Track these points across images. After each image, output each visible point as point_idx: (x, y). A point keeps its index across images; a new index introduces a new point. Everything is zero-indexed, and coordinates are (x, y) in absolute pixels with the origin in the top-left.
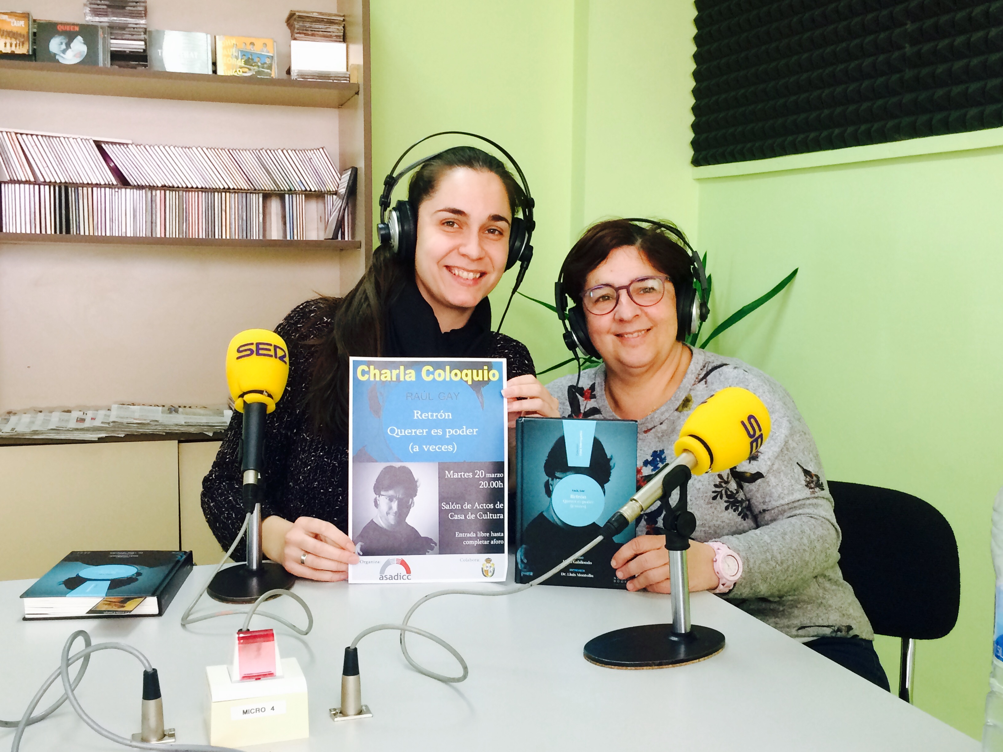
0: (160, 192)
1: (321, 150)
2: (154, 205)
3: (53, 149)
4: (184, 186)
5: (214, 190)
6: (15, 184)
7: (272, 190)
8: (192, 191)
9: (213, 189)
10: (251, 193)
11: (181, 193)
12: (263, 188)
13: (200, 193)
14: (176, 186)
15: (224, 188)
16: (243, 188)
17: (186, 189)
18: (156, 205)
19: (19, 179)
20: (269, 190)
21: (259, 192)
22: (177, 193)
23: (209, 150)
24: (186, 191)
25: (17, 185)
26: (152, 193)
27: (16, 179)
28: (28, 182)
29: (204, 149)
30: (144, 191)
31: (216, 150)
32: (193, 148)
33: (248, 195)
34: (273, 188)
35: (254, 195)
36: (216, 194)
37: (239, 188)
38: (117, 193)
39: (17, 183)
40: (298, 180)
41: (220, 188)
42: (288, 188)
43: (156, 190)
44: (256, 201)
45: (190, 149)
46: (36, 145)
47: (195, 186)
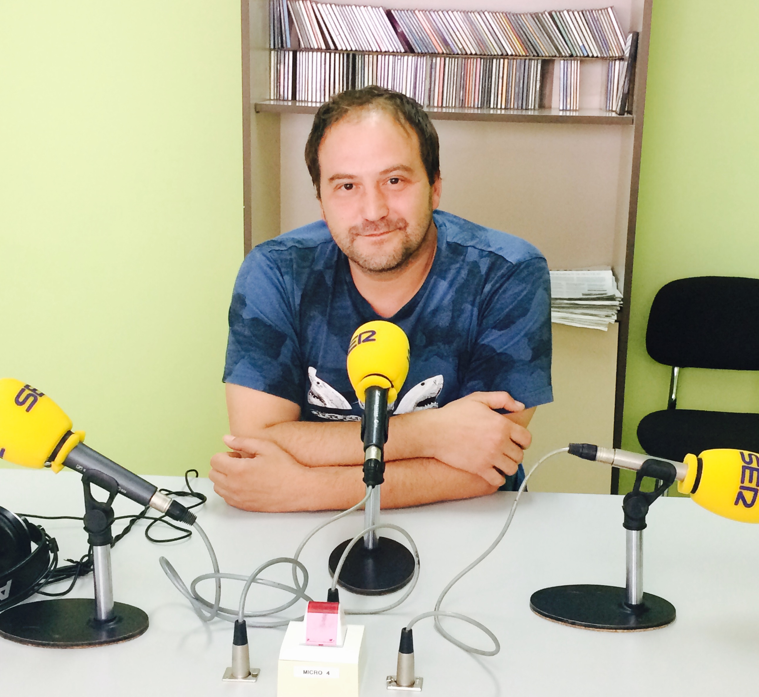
0: (441, 59)
1: (609, 10)
2: (433, 73)
3: (345, 18)
4: (464, 52)
5: (493, 57)
6: (309, 51)
7: (553, 57)
8: (471, 58)
9: (491, 55)
10: (529, 59)
11: (460, 60)
12: (544, 55)
13: (479, 60)
14: (456, 53)
15: (502, 55)
16: (521, 54)
17: (466, 56)
18: (435, 72)
19: (312, 47)
20: (549, 57)
21: (538, 58)
22: (456, 59)
23: (490, 13)
24: (465, 58)
25: (310, 53)
26: (432, 61)
27: (309, 47)
28: (319, 50)
29: (486, 13)
30: (425, 58)
31: (497, 14)
32: (475, 13)
33: (527, 61)
34: (554, 54)
35: (533, 61)
36: (495, 61)
37: (518, 54)
38: (399, 60)
39: (310, 51)
40: (581, 44)
41: (498, 55)
42: (569, 52)
43: (436, 57)
44: (535, 68)
45: (472, 13)
46: (330, 13)
47: (474, 52)
